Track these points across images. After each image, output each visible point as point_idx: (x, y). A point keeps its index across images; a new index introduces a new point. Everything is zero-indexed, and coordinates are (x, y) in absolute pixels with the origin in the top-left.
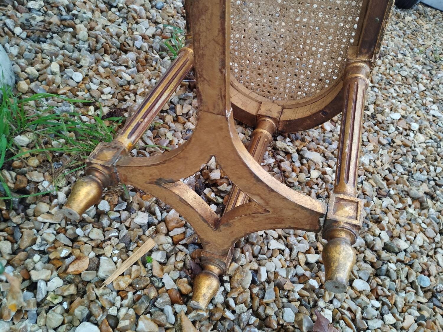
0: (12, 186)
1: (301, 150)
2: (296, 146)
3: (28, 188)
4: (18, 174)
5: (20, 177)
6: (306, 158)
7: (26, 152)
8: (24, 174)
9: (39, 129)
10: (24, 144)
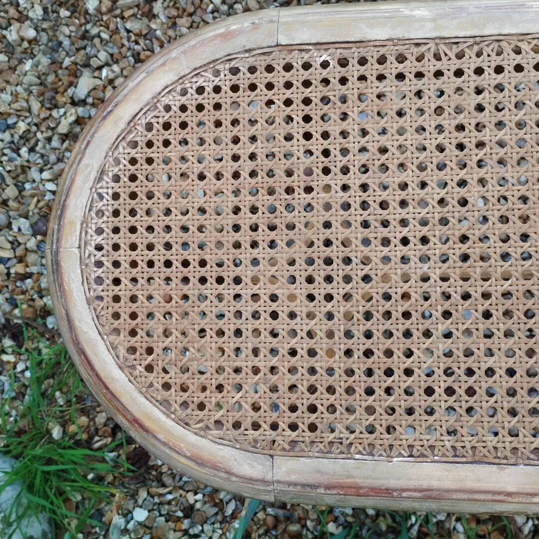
0: (110, 439)
1: (72, 98)
2: (65, 104)
3: (112, 426)
4: (97, 434)
5: (100, 433)
6: (86, 97)
7: (72, 428)
8: (97, 430)
9: (42, 415)
10: (62, 429)
